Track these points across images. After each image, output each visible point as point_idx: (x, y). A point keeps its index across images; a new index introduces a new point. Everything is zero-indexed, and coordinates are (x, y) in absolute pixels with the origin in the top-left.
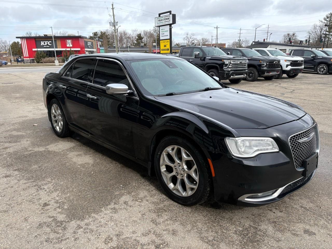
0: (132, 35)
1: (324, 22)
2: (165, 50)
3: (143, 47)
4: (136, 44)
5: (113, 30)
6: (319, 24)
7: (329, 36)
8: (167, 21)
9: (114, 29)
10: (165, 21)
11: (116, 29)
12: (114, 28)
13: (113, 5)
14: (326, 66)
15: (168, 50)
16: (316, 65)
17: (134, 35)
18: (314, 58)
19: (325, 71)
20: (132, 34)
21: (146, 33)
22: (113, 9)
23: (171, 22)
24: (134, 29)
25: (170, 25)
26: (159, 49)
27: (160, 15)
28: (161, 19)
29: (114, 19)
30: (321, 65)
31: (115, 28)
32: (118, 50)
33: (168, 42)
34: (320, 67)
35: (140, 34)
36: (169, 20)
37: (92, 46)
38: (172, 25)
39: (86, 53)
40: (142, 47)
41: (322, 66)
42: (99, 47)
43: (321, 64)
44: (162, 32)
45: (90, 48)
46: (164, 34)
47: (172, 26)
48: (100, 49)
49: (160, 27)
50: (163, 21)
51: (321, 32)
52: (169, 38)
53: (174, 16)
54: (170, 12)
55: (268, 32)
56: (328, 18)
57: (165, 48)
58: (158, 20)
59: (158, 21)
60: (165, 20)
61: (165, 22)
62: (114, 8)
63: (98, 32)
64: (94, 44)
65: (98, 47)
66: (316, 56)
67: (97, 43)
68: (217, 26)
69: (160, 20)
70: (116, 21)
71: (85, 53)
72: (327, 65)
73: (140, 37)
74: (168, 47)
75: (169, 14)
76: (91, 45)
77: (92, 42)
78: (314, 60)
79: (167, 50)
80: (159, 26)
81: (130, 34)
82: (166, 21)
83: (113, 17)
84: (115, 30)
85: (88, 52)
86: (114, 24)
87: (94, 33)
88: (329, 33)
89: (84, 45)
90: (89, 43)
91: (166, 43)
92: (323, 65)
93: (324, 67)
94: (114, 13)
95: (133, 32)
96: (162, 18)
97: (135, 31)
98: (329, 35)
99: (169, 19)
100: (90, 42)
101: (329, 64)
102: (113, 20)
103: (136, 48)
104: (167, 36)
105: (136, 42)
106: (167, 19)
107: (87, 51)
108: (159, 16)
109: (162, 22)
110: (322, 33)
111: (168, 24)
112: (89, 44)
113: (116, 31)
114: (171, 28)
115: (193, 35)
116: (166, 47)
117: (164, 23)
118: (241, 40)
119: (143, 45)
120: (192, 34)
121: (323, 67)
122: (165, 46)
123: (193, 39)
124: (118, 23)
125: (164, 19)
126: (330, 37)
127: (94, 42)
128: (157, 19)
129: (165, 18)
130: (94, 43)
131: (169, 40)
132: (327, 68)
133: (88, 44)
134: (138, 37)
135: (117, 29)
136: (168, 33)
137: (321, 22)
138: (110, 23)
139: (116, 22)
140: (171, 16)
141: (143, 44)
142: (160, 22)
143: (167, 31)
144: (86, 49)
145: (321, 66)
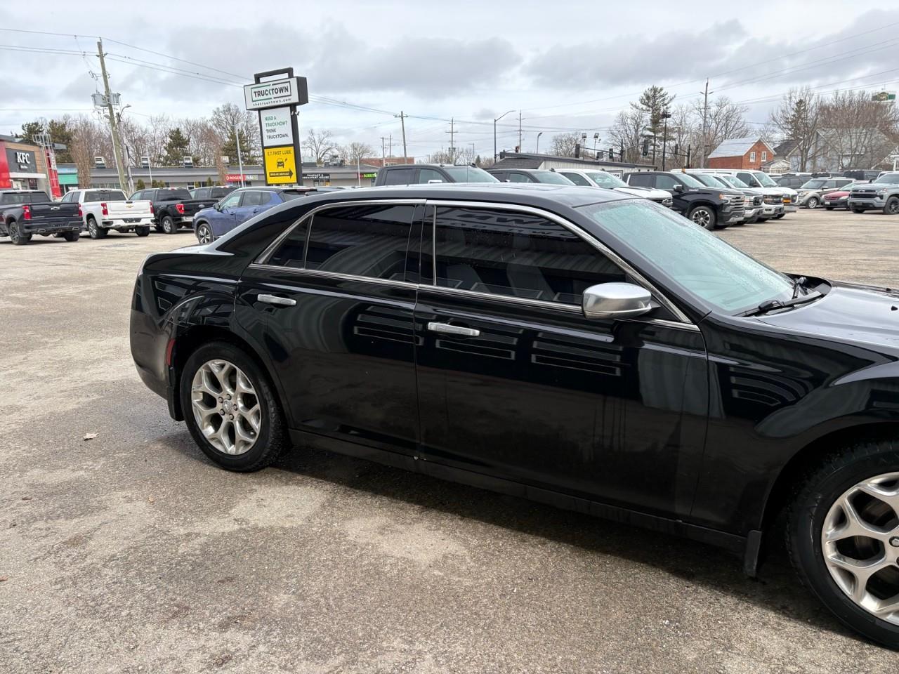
0: (153, 134)
1: (640, 107)
2: (281, 174)
3: (192, 167)
4: (166, 158)
5: (106, 116)
6: (630, 112)
7: (655, 141)
8: (282, 94)
9: (109, 114)
10: (275, 95)
11: (115, 115)
12: (107, 112)
13: (100, 45)
14: (710, 211)
15: (291, 174)
16: (686, 209)
17: (158, 132)
18: (680, 192)
19: (708, 222)
20: (151, 128)
21: (193, 128)
22: (101, 56)
23: (295, 99)
24: (156, 115)
25: (293, 107)
26: (263, 173)
27: (258, 78)
28: (264, 89)
29: (107, 86)
30: (698, 208)
31: (111, 112)
32: (126, 177)
33: (288, 152)
34: (697, 212)
35: (178, 131)
36: (289, 93)
37: (33, 165)
38: (298, 107)
39: (15, 186)
40: (189, 166)
41: (700, 211)
42: (54, 167)
43: (697, 206)
44: (268, 125)
45: (24, 171)
46: (274, 131)
47: (298, 111)
48: (60, 171)
49: (261, 112)
50: (269, 96)
51: (636, 131)
52: (292, 142)
53: (302, 83)
54: (289, 71)
55: (520, 131)
56: (648, 98)
57: (281, 169)
58: (255, 92)
59: (254, 94)
60: (276, 93)
61: (275, 98)
62: (104, 52)
63: (40, 124)
64: (37, 158)
65: (52, 166)
66: (684, 186)
67: (48, 155)
68: (402, 112)
69: (259, 94)
70: (114, 91)
71: (10, 186)
72: (710, 208)
73: (178, 141)
74: (290, 165)
75: (286, 75)
76: (28, 162)
77: (32, 153)
78: (683, 198)
79: (287, 174)
80: (259, 110)
81: (144, 130)
82: (279, 95)
83: (101, 79)
84: (111, 118)
85: (19, 183)
86: (108, 100)
87: (29, 125)
88: (654, 132)
89: (7, 161)
90: (23, 154)
91: (282, 157)
92: (702, 207)
93: (706, 213)
94: (107, 70)
95: (155, 124)
96: (268, 88)
97: (161, 120)
98: (655, 137)
99: (287, 89)
100: (26, 152)
101: (716, 205)
102: (104, 90)
103: (169, 169)
104: (286, 138)
105: (165, 153)
106: (281, 90)
107: (15, 179)
108: (257, 81)
109: (265, 97)
110: (640, 133)
111: (286, 102)
112: (23, 158)
113: (116, 119)
114: (294, 113)
115: (328, 134)
116: (283, 165)
117: (273, 100)
118: (455, 149)
119: (191, 161)
120: (324, 133)
121: (703, 213)
122: (280, 164)
123: (328, 146)
124: (120, 97)
125: (273, 90)
126: (657, 142)
127: (39, 151)
128: (251, 88)
129: (275, 87)
130: (36, 154)
131: (292, 149)
132: (713, 216)
133: (19, 157)
134: (171, 137)
135: (118, 115)
136: (288, 129)
137: (634, 109)
138: (93, 96)
139: (114, 95)
140: (294, 82)
141: (191, 157)
142: (262, 97)
143: (284, 123)
144: (13, 175)
145: (698, 210)
